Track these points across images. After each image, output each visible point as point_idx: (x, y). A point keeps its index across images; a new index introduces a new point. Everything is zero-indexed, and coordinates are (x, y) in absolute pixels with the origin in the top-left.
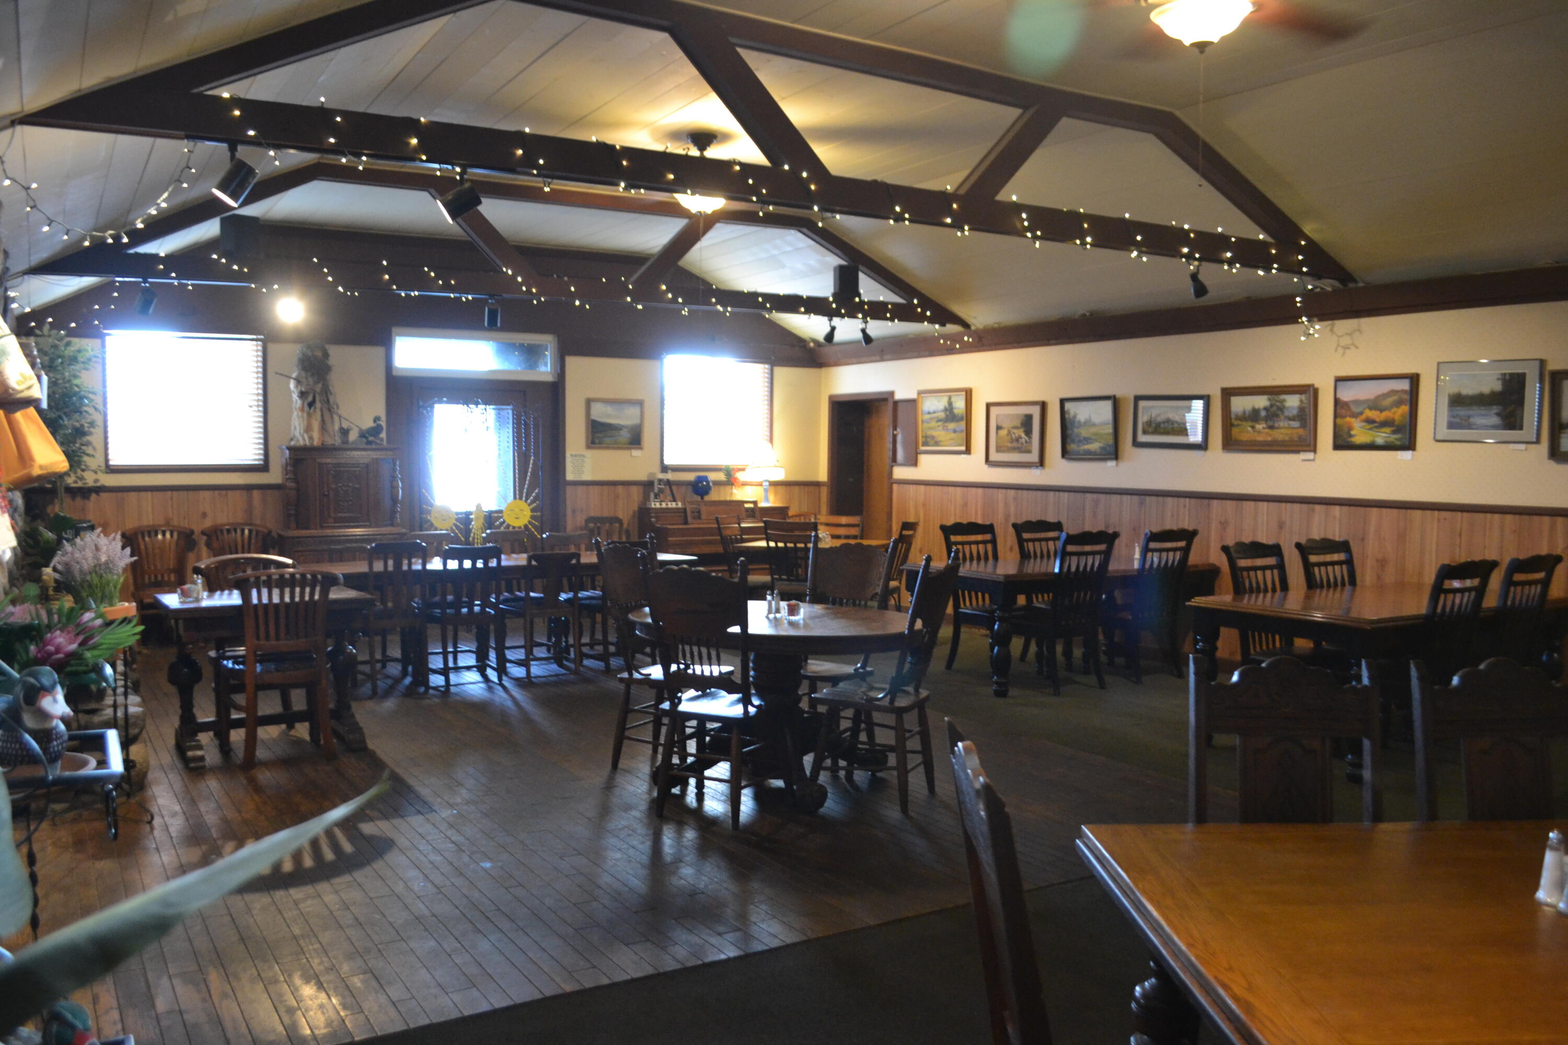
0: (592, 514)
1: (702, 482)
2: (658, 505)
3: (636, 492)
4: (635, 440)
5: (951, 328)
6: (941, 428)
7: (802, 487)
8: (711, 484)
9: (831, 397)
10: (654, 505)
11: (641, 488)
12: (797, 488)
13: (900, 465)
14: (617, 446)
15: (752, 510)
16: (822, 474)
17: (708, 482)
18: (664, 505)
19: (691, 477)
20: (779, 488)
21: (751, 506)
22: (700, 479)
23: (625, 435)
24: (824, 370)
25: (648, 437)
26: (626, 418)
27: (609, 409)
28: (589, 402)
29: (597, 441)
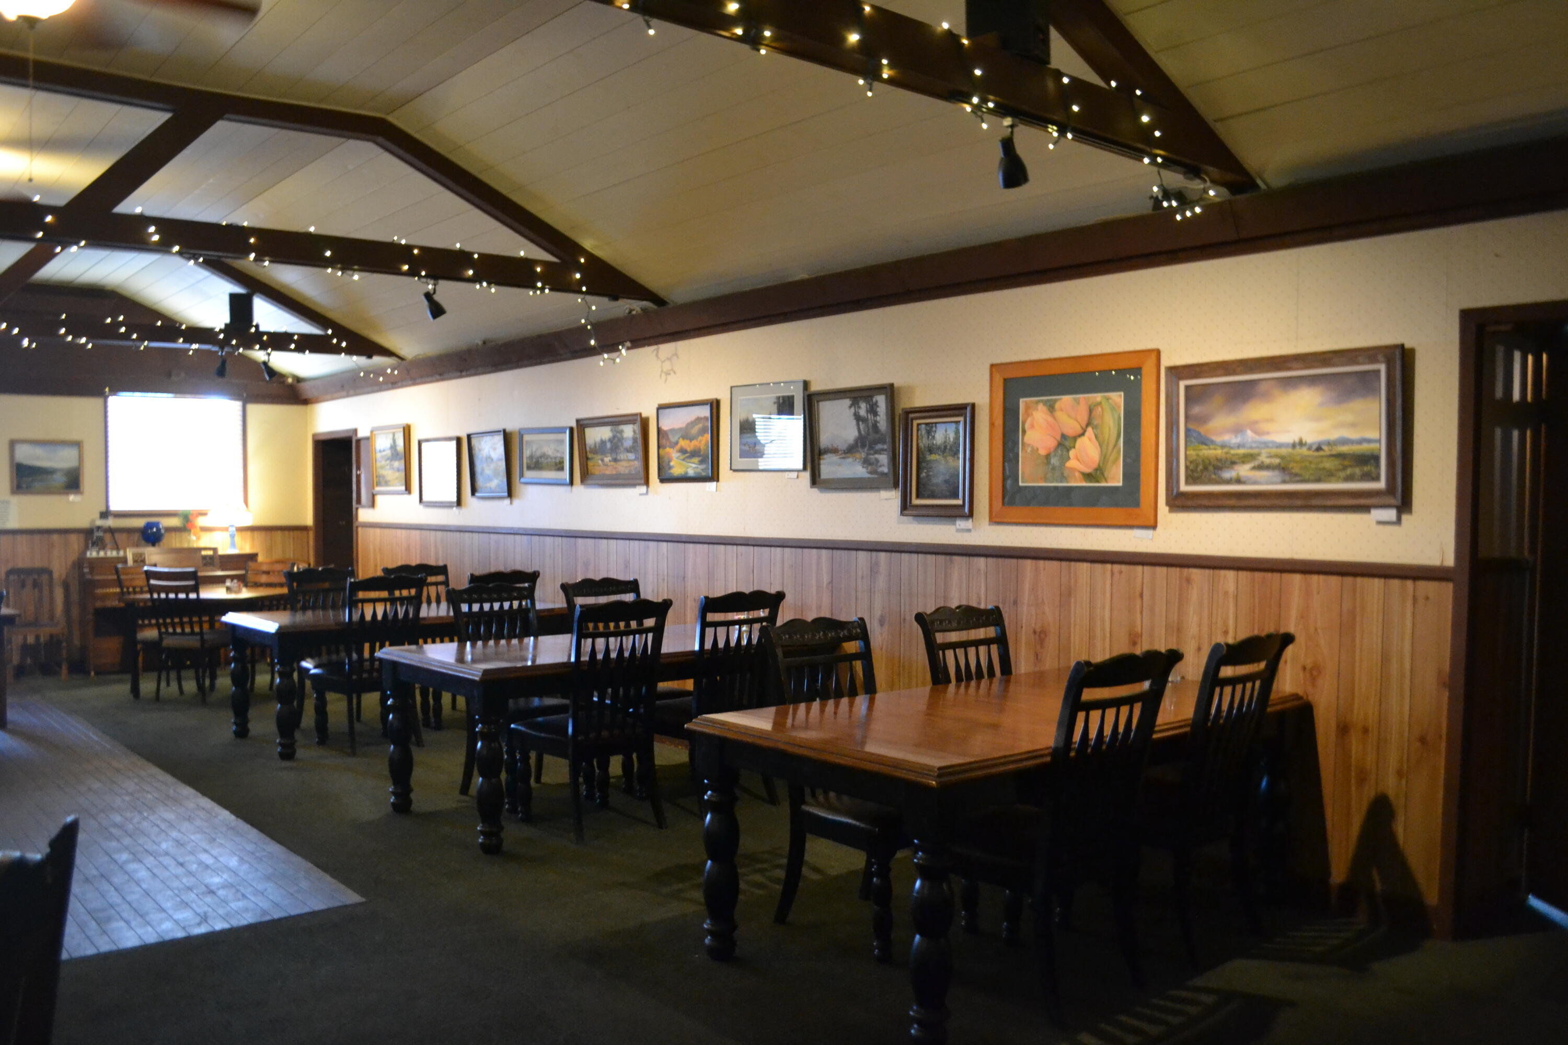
0: (20, 564)
1: (152, 528)
2: (94, 554)
3: (75, 542)
4: (73, 482)
5: (377, 360)
6: (388, 467)
7: (286, 533)
8: (163, 531)
9: (314, 436)
10: (92, 554)
11: (82, 537)
12: (279, 533)
13: (364, 507)
14: (48, 491)
15: (211, 557)
16: (308, 518)
17: (159, 530)
18: (102, 554)
19: (140, 523)
20: (256, 534)
21: (210, 553)
22: (149, 526)
23: (60, 479)
24: (309, 407)
25: (88, 479)
26: (64, 459)
27: (38, 451)
28: (13, 444)
29: (24, 486)
